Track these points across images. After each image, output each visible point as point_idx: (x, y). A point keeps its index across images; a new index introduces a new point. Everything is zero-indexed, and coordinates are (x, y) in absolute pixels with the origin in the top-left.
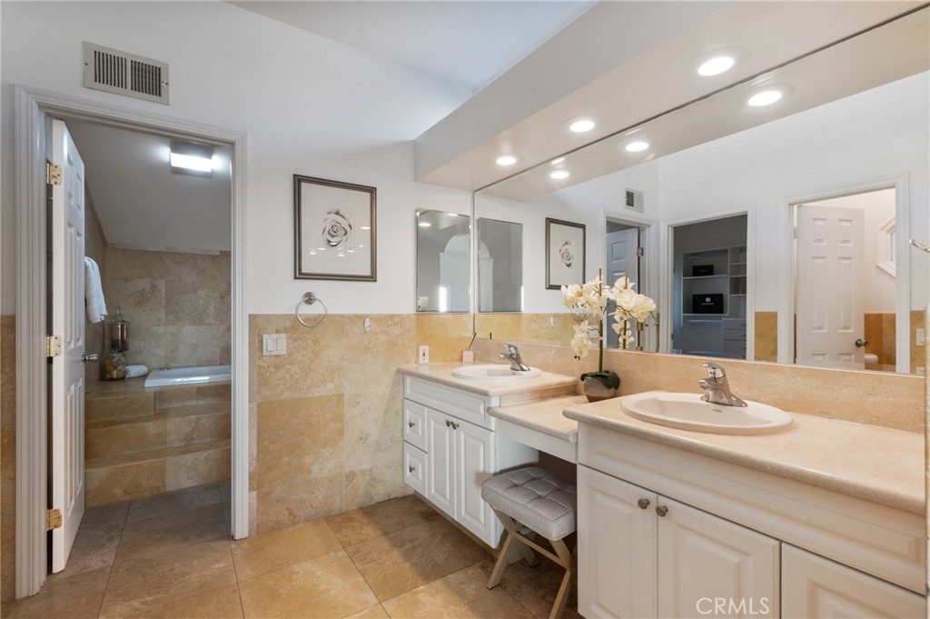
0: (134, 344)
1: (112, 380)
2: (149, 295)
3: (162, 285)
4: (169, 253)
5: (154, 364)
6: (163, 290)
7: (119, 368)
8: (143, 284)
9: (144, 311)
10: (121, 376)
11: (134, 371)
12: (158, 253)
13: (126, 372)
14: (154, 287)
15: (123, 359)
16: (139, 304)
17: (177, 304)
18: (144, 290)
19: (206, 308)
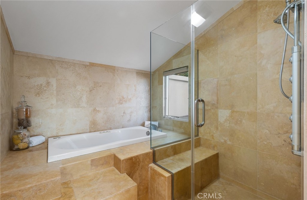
0: (35, 121)
1: (18, 150)
2: (45, 89)
3: (53, 82)
4: (58, 61)
5: (49, 134)
6: (55, 85)
7: (24, 141)
8: (41, 81)
9: (41, 98)
10: (26, 146)
11: (35, 141)
12: (51, 61)
13: (30, 143)
14: (48, 83)
15: (27, 134)
16: (38, 94)
17: (63, 94)
18: (41, 85)
19: (81, 97)
